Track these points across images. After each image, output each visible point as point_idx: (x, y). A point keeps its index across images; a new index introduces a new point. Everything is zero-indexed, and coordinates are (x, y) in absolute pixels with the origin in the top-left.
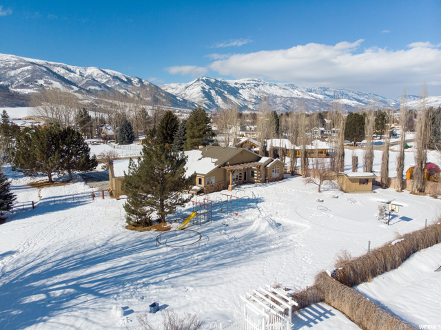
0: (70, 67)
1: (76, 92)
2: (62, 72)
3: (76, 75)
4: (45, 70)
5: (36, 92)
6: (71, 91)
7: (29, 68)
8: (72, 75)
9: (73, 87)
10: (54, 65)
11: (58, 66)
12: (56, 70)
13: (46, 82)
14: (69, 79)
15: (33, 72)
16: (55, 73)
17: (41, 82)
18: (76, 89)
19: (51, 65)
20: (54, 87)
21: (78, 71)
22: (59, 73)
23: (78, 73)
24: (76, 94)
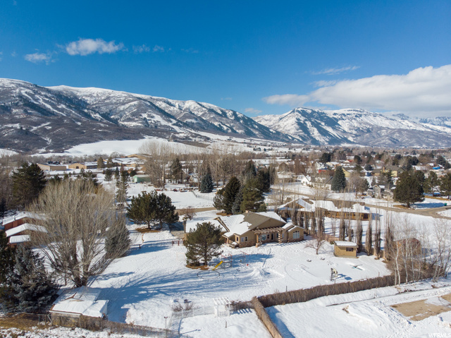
0: (170, 101)
1: (174, 125)
2: (162, 105)
3: (175, 109)
4: (149, 104)
5: (140, 124)
6: (170, 124)
7: (136, 103)
8: (172, 108)
9: (172, 120)
10: (157, 100)
11: (161, 100)
12: (158, 104)
13: (149, 116)
14: (169, 113)
15: (139, 106)
16: (157, 107)
17: (145, 115)
18: (174, 121)
19: (154, 99)
20: (155, 120)
21: (177, 104)
22: (160, 107)
23: (177, 106)
24: (174, 127)
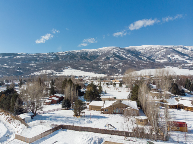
0: (185, 47)
1: (187, 59)
2: (180, 50)
3: (188, 51)
4: (172, 50)
5: (166, 61)
6: (184, 59)
7: (165, 50)
8: (186, 50)
9: (185, 57)
10: (177, 47)
11: (179, 47)
12: (177, 49)
13: (172, 56)
14: (184, 53)
15: (166, 52)
16: (177, 51)
17: (169, 56)
18: (187, 57)
19: (175, 47)
20: (175, 58)
21: (190, 48)
22: (179, 51)
23: (190, 49)
24: (186, 60)
